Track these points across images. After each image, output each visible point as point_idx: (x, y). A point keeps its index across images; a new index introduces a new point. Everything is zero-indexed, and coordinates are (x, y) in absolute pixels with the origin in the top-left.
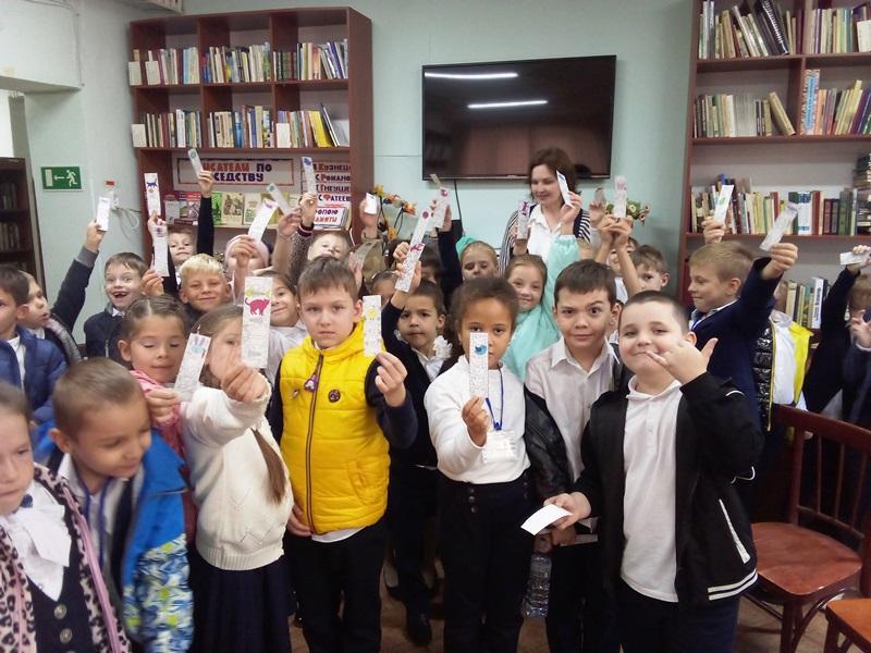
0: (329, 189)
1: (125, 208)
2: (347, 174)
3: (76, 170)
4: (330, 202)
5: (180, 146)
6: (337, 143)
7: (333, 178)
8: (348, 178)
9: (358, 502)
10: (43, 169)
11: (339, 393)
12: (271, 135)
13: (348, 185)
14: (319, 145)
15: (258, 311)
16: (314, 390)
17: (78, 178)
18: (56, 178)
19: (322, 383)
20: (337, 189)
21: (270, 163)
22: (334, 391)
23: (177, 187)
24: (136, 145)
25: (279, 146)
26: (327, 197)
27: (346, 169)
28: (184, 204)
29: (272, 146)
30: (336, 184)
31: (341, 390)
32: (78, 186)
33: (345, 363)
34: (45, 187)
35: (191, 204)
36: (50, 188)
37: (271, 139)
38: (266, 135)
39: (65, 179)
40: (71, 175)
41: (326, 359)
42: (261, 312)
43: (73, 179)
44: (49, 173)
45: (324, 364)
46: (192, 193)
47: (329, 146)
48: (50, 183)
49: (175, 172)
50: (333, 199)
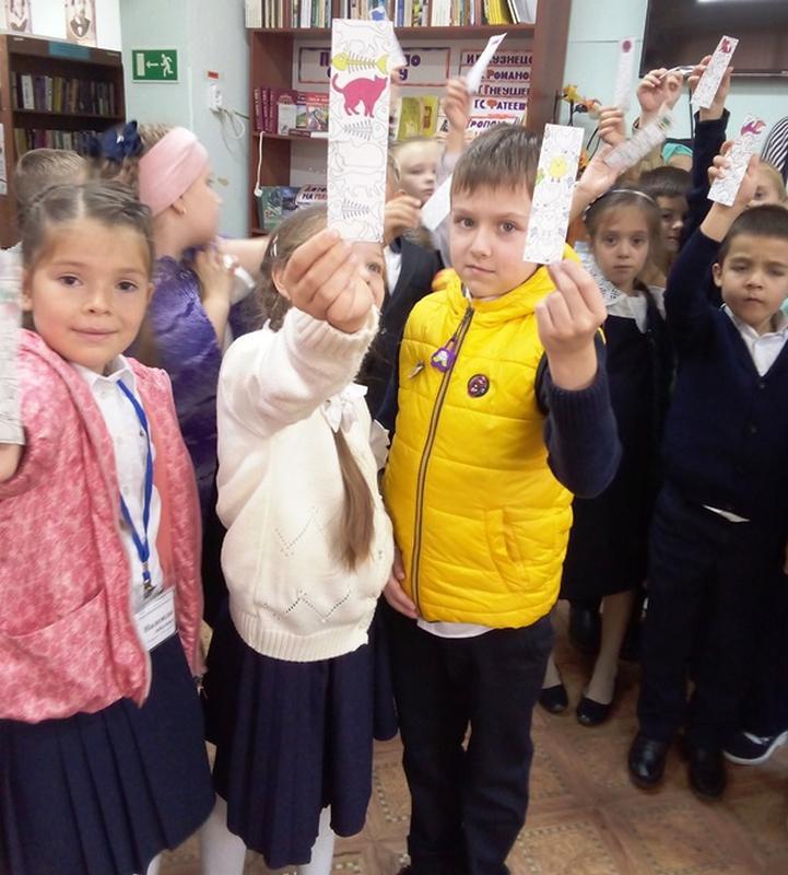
0: (497, 91)
1: (230, 110)
2: (527, 69)
3: (172, 54)
4: (495, 111)
5: (303, 26)
6: (518, 18)
7: (504, 75)
8: (525, 76)
9: (500, 583)
10: (135, 53)
11: (487, 381)
12: (425, 8)
13: (526, 86)
14: (491, 22)
15: (361, 107)
16: (447, 370)
17: (174, 66)
18: (149, 65)
19: (461, 359)
20: (508, 91)
21: (418, 53)
22: (479, 376)
23: (296, 86)
24: (248, 26)
25: (433, 25)
26: (492, 104)
27: (526, 61)
28: (303, 110)
29: (424, 24)
30: (505, 84)
31: (491, 377)
32: (173, 77)
33: (510, 327)
34: (136, 77)
35: (311, 109)
36: (140, 78)
37: (423, 15)
38: (416, 10)
39: (160, 66)
40: (166, 61)
41: (477, 317)
42: (369, 110)
43: (168, 67)
44: (141, 57)
45: (472, 324)
46: (313, 95)
47: (505, 23)
48: (141, 72)
49: (295, 66)
50: (500, 106)
